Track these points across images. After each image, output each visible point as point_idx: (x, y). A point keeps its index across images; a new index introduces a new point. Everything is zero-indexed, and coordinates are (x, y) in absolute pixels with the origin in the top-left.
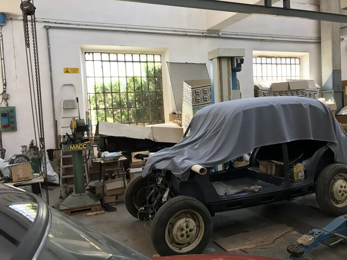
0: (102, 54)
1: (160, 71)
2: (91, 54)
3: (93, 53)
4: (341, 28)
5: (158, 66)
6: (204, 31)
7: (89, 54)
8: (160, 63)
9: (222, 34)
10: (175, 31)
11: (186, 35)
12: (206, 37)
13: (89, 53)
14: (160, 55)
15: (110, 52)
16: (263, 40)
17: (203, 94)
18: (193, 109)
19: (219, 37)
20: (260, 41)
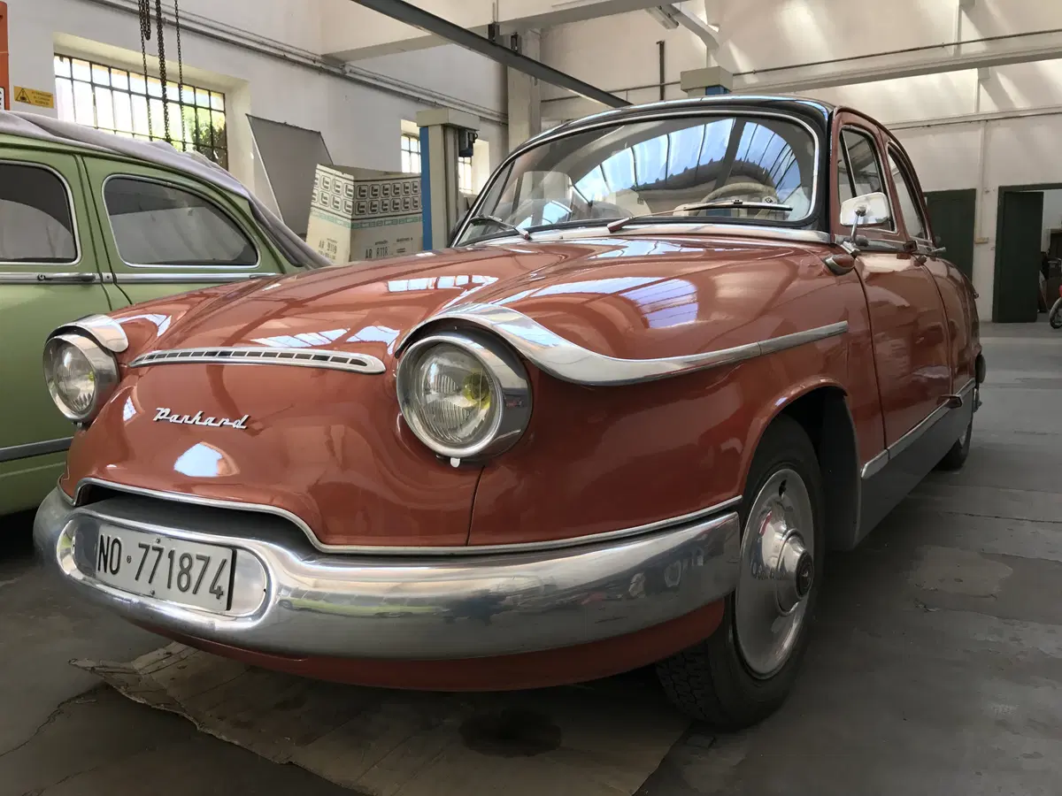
0: (93, 66)
1: (223, 134)
2: (66, 60)
3: (71, 58)
4: (542, 101)
5: (219, 122)
6: (317, 58)
7: (62, 60)
8: (223, 114)
9: (350, 72)
10: (262, 44)
11: (284, 59)
12: (320, 70)
13: (62, 56)
14: (224, 95)
15: (114, 66)
16: (419, 99)
17: (371, 196)
18: (353, 227)
19: (343, 77)
20: (412, 100)
